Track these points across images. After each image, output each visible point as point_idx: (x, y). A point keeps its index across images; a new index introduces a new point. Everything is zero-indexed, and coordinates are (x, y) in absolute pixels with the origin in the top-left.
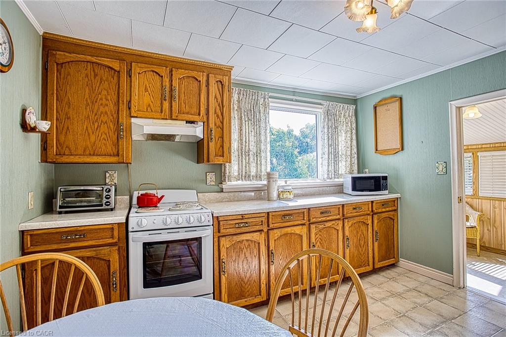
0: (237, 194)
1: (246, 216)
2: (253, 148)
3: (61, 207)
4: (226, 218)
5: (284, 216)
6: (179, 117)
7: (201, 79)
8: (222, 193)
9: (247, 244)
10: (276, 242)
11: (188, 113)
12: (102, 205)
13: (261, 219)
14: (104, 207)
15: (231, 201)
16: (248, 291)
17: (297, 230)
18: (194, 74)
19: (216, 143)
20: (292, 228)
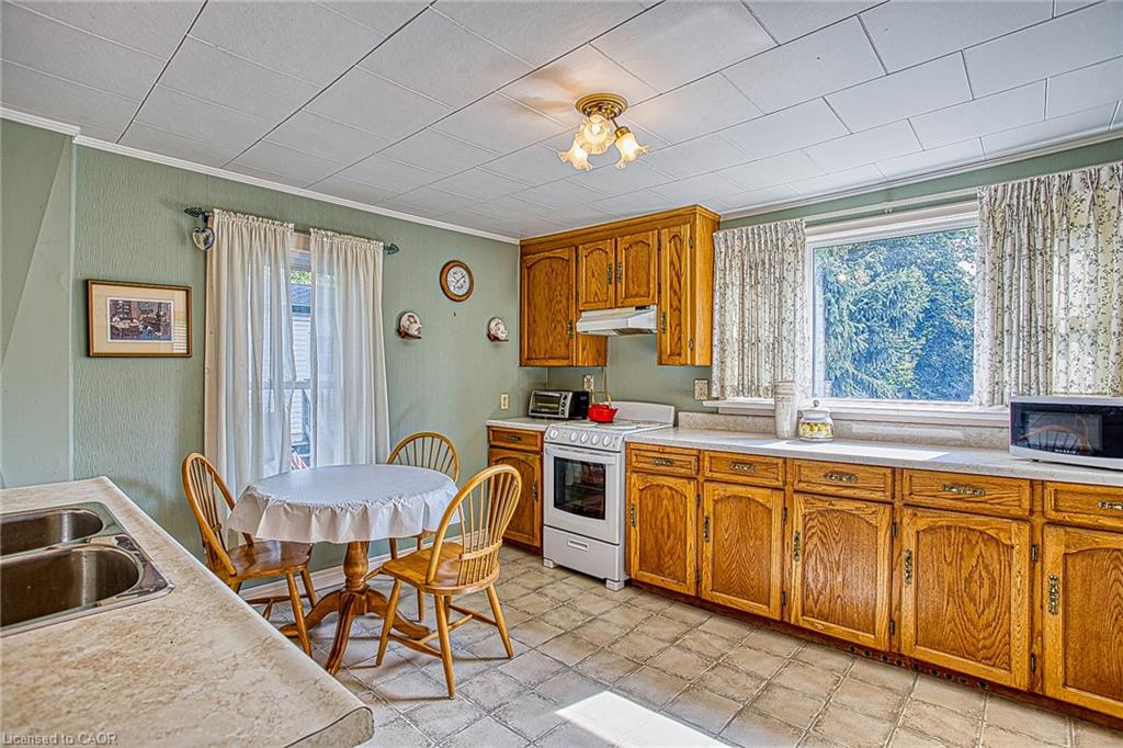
0: (740, 418)
1: (668, 450)
2: (766, 334)
3: (532, 411)
4: (638, 446)
5: (736, 463)
6: (626, 303)
7: (650, 243)
8: (715, 416)
9: (669, 493)
10: (719, 506)
11: (636, 296)
12: (557, 413)
13: (688, 458)
14: (560, 416)
15: (729, 431)
16: (669, 568)
17: (759, 495)
18: (640, 237)
19: (672, 335)
20: (749, 489)
